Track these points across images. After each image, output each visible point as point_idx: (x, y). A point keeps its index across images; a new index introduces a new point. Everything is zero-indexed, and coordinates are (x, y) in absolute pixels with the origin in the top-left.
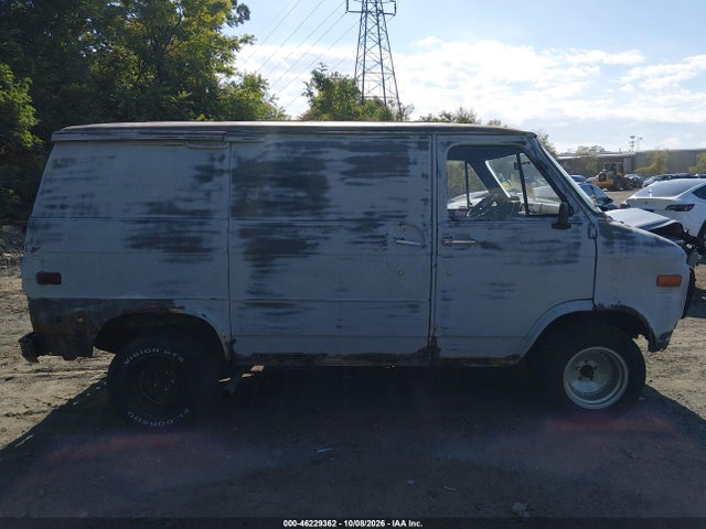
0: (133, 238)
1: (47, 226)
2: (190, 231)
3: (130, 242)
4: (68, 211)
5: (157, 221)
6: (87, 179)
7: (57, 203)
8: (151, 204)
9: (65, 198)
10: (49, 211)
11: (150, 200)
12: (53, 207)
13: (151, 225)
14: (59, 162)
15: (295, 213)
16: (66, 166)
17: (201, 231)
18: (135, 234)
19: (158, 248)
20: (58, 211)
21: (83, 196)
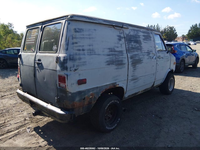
0: (107, 61)
1: (80, 59)
2: (120, 58)
3: (107, 63)
4: (86, 52)
5: (112, 55)
6: (90, 38)
7: (81, 48)
8: (109, 49)
9: (83, 46)
10: (78, 52)
11: (109, 47)
12: (79, 50)
13: (111, 56)
14: (77, 30)
15: (138, 51)
16: (80, 32)
17: (122, 58)
18: (108, 60)
19: (114, 64)
20: (81, 52)
21: (90, 46)
